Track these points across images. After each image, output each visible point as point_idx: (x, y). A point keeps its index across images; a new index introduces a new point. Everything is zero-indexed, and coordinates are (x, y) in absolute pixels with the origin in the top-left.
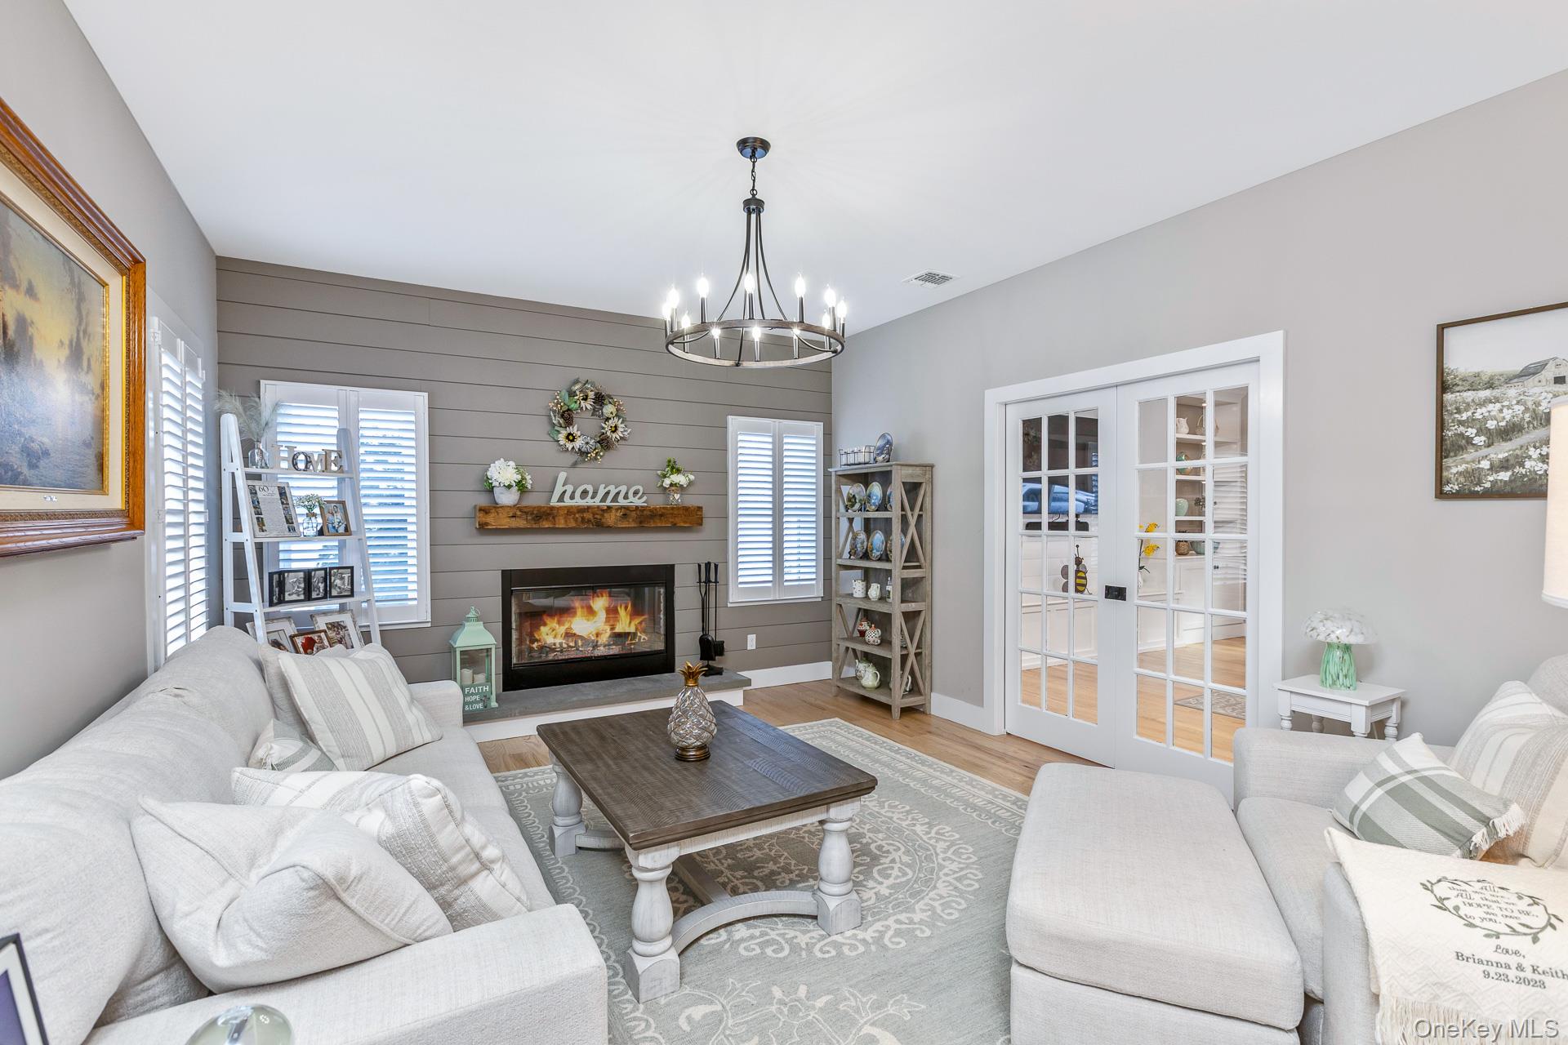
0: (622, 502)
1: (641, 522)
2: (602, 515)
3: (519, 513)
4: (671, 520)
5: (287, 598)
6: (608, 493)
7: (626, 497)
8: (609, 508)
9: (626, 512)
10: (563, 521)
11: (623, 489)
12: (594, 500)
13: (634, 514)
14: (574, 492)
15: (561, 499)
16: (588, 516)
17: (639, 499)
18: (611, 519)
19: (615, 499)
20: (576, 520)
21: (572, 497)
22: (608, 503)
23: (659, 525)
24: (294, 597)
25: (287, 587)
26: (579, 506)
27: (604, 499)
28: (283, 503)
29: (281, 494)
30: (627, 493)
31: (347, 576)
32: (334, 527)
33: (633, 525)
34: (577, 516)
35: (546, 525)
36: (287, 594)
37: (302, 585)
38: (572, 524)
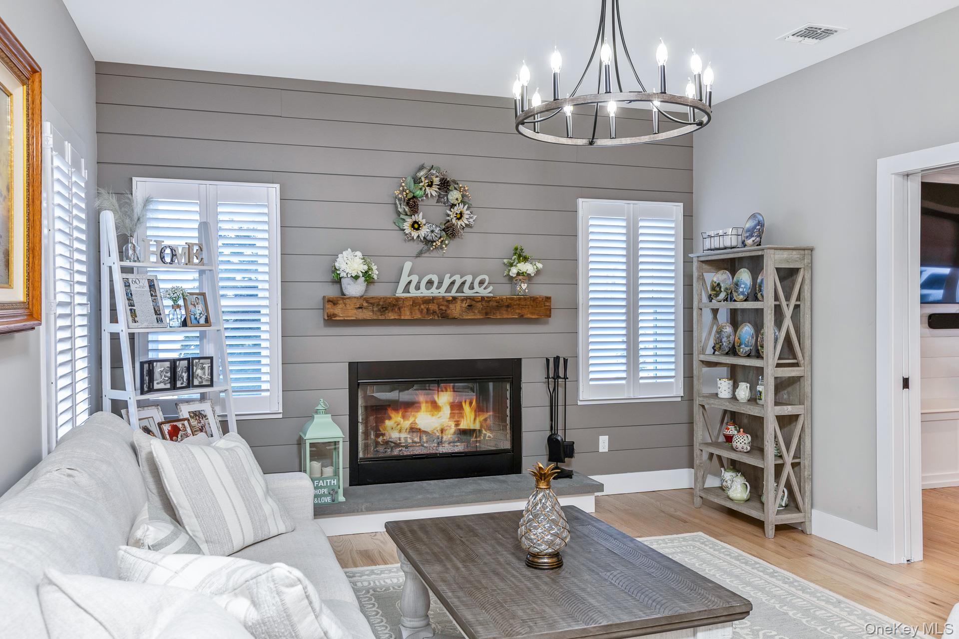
0: (467, 292)
1: (487, 314)
2: (448, 307)
3: (365, 304)
4: (517, 311)
5: (156, 386)
6: (453, 283)
7: (472, 287)
8: (454, 298)
9: (472, 303)
10: (408, 313)
11: (469, 278)
12: (439, 291)
13: (479, 305)
14: (419, 282)
15: (406, 290)
16: (433, 307)
17: (484, 289)
18: (456, 310)
19: (460, 289)
20: (421, 311)
21: (418, 288)
22: (453, 293)
23: (505, 316)
24: (162, 386)
26: (424, 297)
27: (449, 290)
28: (152, 295)
29: (150, 286)
30: (472, 283)
31: (207, 366)
32: (196, 318)
33: (479, 316)
34: (422, 307)
35: (392, 316)
36: (155, 383)
37: (169, 375)
38: (418, 316)
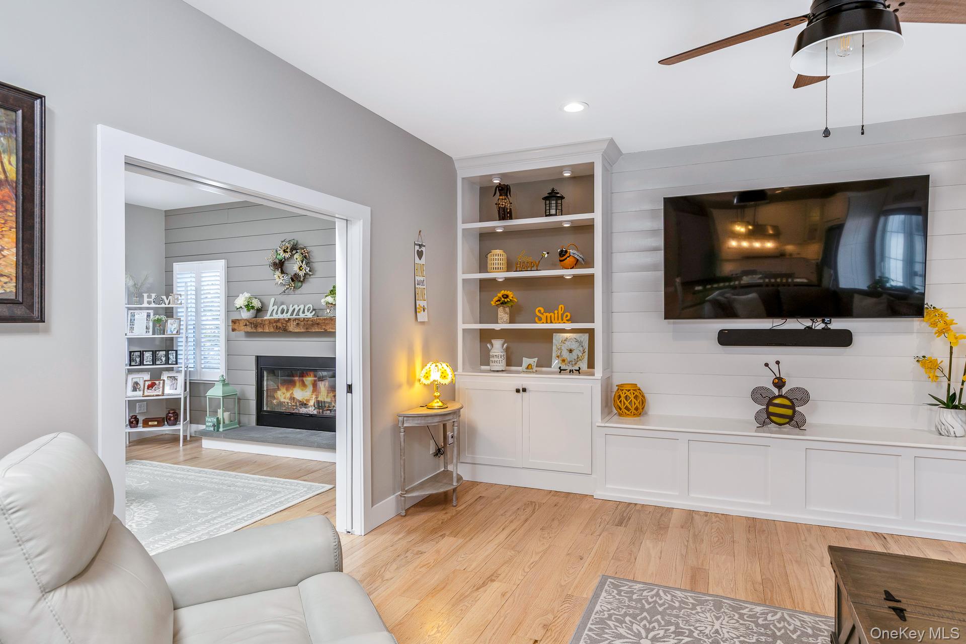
0: (302, 316)
1: (307, 329)
2: (286, 324)
3: (248, 323)
4: (323, 327)
5: (145, 363)
6: (294, 310)
7: (304, 312)
8: (289, 319)
9: (299, 322)
10: (267, 328)
11: (302, 307)
12: (287, 315)
13: (302, 323)
14: (278, 310)
15: (271, 315)
16: (279, 325)
17: (311, 313)
18: (292, 327)
19: (298, 314)
20: (273, 327)
21: (277, 313)
22: (294, 316)
23: (317, 330)
24: (148, 363)
25: (145, 358)
26: (274, 319)
27: (292, 315)
28: (147, 320)
29: (147, 316)
30: (304, 310)
31: (174, 354)
32: (171, 331)
33: (303, 330)
34: (274, 325)
35: (260, 330)
36: (145, 361)
37: (151, 358)
38: (272, 330)
